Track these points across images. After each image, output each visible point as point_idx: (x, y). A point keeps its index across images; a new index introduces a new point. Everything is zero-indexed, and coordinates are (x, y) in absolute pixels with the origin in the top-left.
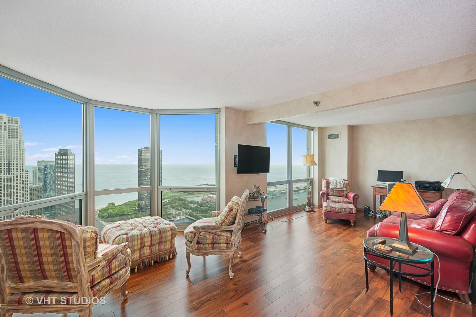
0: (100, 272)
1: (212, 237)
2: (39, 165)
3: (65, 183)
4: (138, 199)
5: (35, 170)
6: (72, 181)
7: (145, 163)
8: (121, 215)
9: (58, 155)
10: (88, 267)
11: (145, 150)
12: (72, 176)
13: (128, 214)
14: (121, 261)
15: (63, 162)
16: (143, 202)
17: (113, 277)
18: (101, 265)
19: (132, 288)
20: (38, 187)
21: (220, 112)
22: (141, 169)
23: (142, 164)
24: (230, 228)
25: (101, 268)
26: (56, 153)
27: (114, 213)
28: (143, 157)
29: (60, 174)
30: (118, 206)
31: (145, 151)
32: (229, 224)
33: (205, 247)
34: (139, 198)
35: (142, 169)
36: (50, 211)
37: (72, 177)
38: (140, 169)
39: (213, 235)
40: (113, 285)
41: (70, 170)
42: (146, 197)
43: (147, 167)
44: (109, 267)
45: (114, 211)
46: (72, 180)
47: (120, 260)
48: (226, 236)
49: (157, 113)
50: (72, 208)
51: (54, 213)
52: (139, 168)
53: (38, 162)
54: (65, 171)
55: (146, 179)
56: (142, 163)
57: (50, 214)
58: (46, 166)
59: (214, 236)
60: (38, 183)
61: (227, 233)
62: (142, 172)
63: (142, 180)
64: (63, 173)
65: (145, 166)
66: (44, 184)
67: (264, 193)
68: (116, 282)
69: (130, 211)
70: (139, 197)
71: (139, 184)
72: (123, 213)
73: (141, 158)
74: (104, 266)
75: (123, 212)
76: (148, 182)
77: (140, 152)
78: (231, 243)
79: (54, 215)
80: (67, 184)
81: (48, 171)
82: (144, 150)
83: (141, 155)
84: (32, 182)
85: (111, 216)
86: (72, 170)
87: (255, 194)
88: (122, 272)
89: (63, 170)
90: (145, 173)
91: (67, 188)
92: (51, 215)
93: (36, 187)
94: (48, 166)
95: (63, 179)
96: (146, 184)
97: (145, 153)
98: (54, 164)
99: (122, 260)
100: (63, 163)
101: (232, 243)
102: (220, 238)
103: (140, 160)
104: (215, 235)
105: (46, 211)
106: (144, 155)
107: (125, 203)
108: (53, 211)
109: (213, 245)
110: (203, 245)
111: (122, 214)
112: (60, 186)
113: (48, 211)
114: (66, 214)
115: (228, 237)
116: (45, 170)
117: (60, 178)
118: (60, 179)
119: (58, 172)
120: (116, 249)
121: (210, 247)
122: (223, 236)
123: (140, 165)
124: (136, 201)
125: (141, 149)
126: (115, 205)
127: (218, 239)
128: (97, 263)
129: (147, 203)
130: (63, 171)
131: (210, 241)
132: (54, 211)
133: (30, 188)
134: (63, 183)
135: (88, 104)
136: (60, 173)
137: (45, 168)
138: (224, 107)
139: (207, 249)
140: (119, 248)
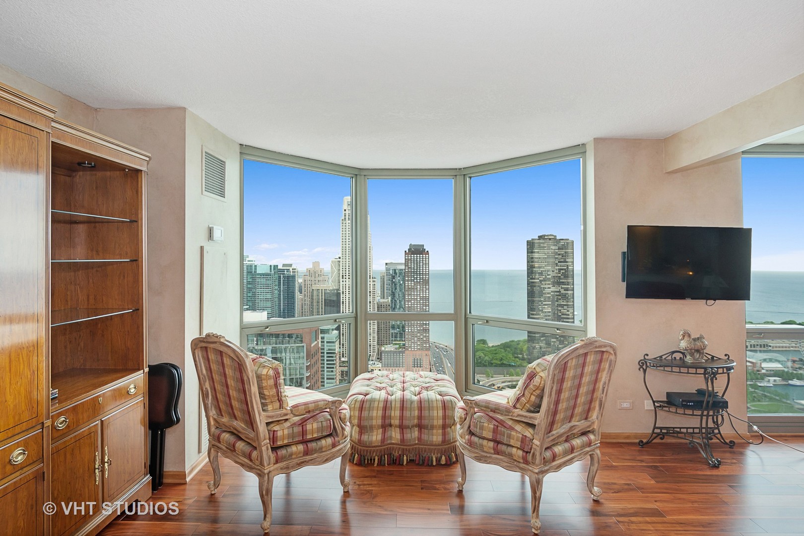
0: (287, 430)
1: (493, 426)
2: (387, 270)
3: (417, 298)
4: (527, 338)
5: (383, 276)
6: (426, 296)
7: (539, 267)
8: (497, 364)
9: (408, 254)
10: (267, 416)
11: (541, 241)
12: (426, 288)
13: (510, 366)
14: (322, 424)
15: (414, 265)
16: (537, 346)
17: (310, 445)
18: (291, 420)
19: (364, 478)
20: (386, 302)
21: (585, 152)
22: (532, 279)
23: (534, 269)
24: (531, 418)
25: (290, 425)
26: (406, 251)
27: (485, 359)
28: (536, 255)
29: (411, 284)
30: (493, 346)
31: (540, 243)
32: (532, 409)
33: (480, 445)
34: (528, 336)
35: (534, 279)
36: (400, 341)
37: (426, 290)
38: (531, 281)
39: (497, 424)
40: (310, 457)
41: (423, 277)
42: (542, 337)
43: (544, 277)
44: (302, 426)
45: (486, 356)
46: (426, 294)
47: (321, 422)
48: (523, 435)
49: (464, 175)
50: (426, 340)
51: (404, 345)
52: (528, 277)
53: (386, 264)
54: (417, 280)
55: (542, 299)
56: (534, 267)
57: (400, 346)
58: (395, 270)
59: (497, 427)
60: (386, 297)
61: (527, 427)
62: (535, 286)
63: (534, 301)
64: (414, 282)
65: (539, 273)
66: (393, 299)
67: (726, 355)
68: (315, 455)
69: (514, 359)
70: (530, 334)
71: (528, 309)
72: (502, 362)
73: (532, 258)
74: (294, 424)
75: (501, 359)
76: (546, 306)
77: (531, 245)
78: (532, 451)
79: (404, 348)
80: (420, 301)
81: (398, 279)
82: (539, 241)
83: (532, 252)
84: (380, 295)
85: (480, 363)
86: (426, 277)
87: (688, 357)
88: (326, 442)
89: (414, 278)
90: (541, 288)
91: (420, 307)
92: (400, 348)
93: (384, 302)
94: (397, 271)
95: (414, 292)
96: (542, 310)
97: (540, 247)
98: (403, 267)
99: (324, 424)
100: (414, 267)
101: (534, 454)
102: (510, 434)
103: (530, 261)
104: (499, 425)
105: (395, 341)
106: (538, 253)
107: (504, 342)
108: (402, 341)
109: (496, 444)
110: (478, 439)
111: (499, 363)
112: (411, 303)
113: (397, 341)
114: (419, 349)
115: (526, 436)
116: (393, 277)
117: (411, 290)
118: (411, 292)
119: (408, 280)
120: (314, 403)
121: (489, 448)
122: (517, 431)
123: (529, 271)
124: (524, 341)
125: (533, 239)
126: (487, 345)
127: (506, 436)
128: (281, 415)
129: (544, 350)
130: (414, 280)
131: (490, 435)
132: (404, 341)
133: (377, 303)
134: (414, 298)
135: (358, 176)
136: (411, 282)
137: (394, 275)
138: (592, 139)
139: (485, 449)
140: (319, 403)
